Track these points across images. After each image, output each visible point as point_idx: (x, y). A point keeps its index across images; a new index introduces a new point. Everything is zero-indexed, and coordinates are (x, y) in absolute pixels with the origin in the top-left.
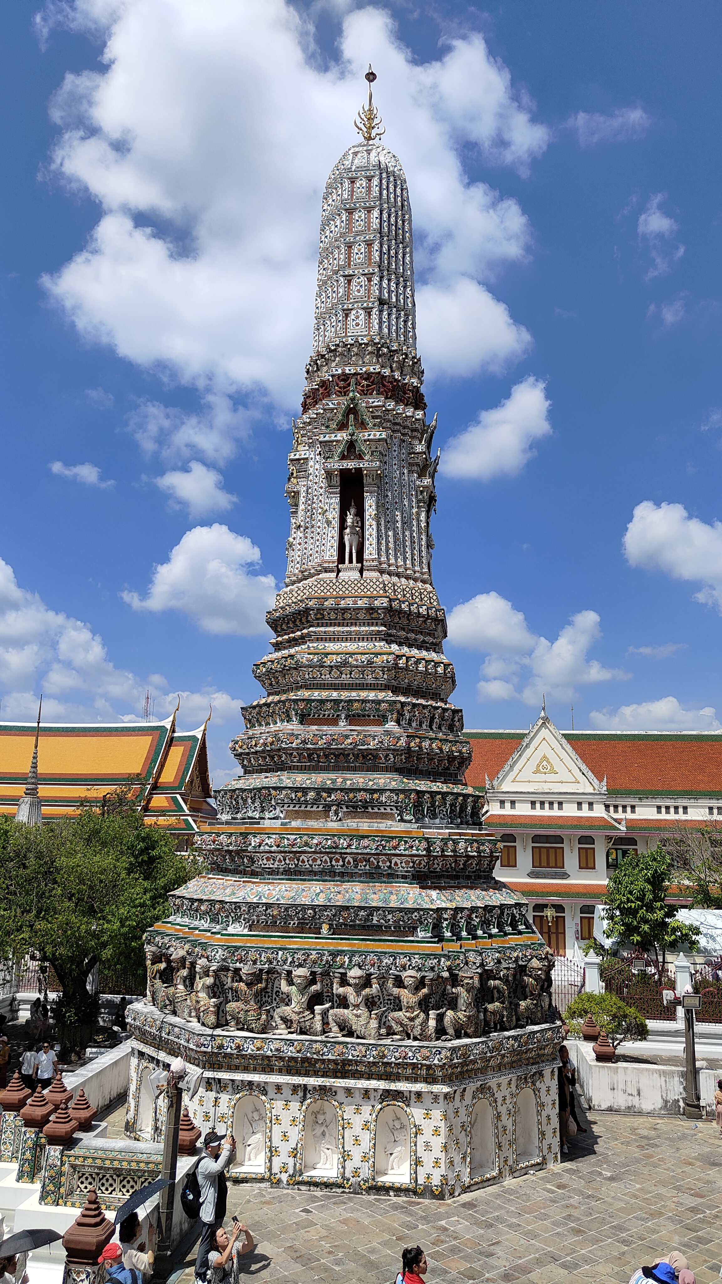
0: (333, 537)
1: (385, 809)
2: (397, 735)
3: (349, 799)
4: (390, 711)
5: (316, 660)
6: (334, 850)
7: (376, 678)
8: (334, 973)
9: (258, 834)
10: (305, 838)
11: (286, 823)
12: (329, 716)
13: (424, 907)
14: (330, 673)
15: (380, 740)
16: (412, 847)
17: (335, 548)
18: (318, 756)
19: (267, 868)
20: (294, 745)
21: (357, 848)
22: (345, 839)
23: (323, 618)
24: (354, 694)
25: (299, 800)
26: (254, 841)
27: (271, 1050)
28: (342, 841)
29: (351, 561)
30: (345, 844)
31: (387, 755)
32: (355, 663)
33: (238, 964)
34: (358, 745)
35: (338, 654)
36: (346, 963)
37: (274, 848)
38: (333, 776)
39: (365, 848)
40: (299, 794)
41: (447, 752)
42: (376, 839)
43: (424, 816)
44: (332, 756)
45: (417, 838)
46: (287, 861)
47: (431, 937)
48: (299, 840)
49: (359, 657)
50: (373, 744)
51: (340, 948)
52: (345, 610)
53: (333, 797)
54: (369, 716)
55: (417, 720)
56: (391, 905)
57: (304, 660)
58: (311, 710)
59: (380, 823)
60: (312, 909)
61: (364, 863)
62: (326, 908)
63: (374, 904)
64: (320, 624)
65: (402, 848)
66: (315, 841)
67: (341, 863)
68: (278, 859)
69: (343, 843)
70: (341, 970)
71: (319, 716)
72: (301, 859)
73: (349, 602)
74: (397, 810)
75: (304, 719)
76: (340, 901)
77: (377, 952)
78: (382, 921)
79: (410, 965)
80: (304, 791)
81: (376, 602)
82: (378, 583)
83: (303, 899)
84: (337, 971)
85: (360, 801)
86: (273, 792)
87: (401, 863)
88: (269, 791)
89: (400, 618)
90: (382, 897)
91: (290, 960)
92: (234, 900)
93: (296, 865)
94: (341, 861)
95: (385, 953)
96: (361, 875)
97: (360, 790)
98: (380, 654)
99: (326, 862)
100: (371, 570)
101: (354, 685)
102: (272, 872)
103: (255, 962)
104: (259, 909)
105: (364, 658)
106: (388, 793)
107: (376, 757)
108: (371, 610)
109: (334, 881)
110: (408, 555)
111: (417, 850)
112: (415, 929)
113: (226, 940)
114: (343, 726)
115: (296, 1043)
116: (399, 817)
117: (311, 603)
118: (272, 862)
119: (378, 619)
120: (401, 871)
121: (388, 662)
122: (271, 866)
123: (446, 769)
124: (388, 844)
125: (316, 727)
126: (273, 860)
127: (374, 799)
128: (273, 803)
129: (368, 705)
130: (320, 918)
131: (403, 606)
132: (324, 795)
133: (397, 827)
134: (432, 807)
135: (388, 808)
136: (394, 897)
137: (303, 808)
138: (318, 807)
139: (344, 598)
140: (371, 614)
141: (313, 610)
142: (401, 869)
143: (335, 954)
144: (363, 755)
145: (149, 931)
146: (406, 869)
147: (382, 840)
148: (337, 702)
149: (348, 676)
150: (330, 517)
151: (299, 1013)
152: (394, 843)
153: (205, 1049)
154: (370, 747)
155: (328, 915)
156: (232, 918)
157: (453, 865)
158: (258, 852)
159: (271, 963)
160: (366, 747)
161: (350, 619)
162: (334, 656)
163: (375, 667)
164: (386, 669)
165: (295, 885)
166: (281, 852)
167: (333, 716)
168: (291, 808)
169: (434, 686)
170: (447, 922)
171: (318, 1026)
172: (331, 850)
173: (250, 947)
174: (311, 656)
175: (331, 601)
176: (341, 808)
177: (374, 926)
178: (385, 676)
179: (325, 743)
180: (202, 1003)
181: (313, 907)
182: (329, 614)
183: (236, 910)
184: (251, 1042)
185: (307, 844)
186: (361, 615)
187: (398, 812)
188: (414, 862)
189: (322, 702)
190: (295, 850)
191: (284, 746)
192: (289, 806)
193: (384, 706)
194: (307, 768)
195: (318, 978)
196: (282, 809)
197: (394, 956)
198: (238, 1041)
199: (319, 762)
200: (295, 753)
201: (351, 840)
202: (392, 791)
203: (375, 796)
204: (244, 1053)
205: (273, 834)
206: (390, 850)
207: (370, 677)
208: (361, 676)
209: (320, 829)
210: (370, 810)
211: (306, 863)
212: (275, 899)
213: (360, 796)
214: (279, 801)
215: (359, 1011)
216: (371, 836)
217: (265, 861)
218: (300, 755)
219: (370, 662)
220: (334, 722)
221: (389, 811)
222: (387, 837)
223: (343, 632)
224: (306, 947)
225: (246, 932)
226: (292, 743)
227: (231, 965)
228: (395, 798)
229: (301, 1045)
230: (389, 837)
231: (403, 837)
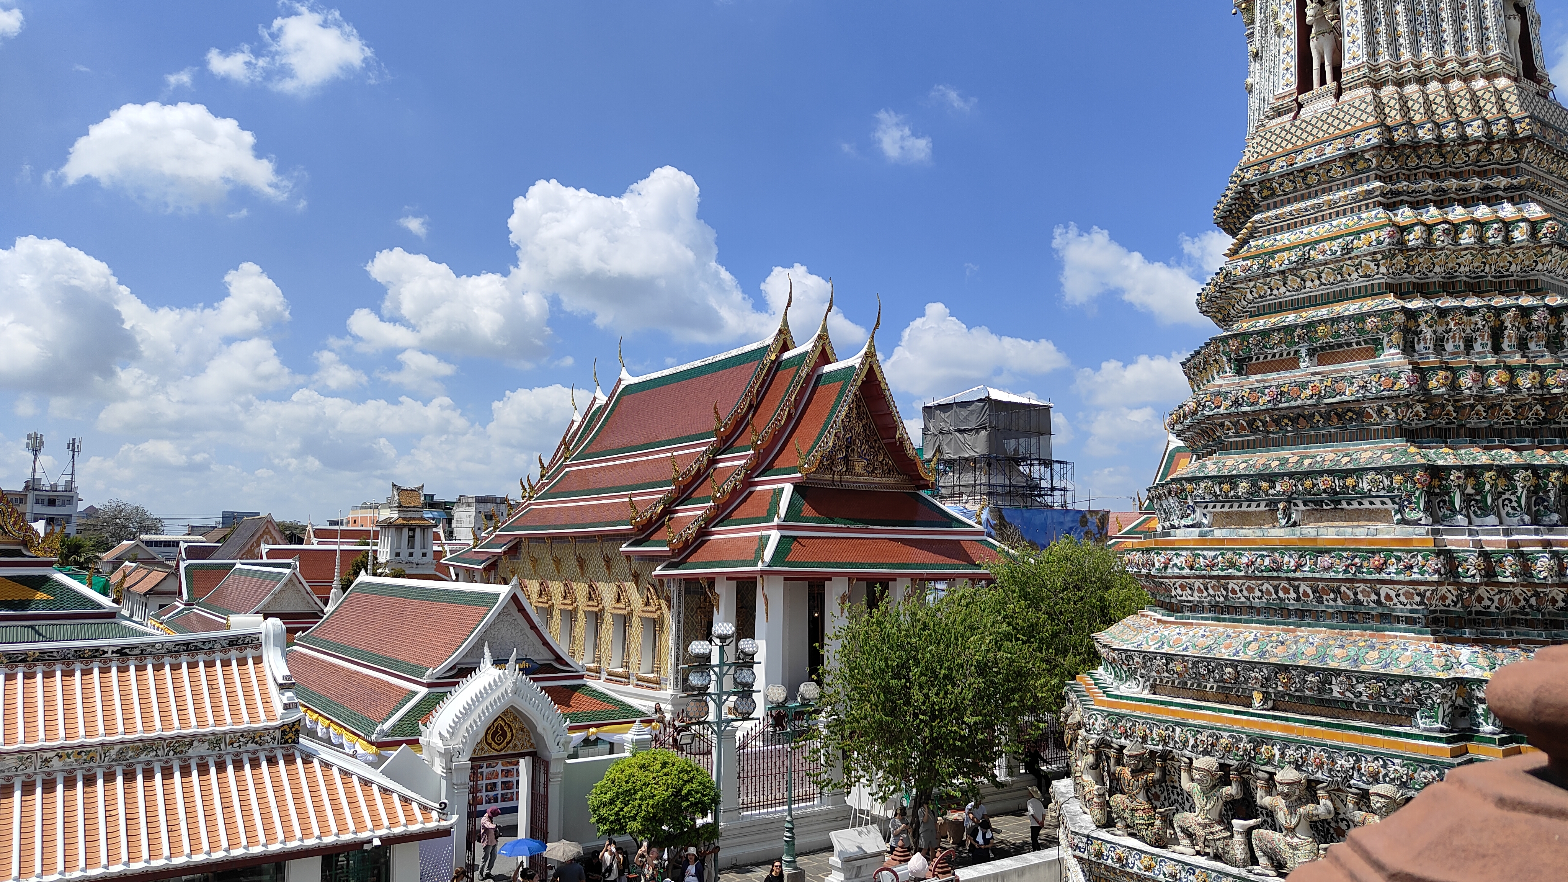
0: (1288, 53)
1: (1371, 503)
2: (1393, 371)
3: (1305, 489)
4: (1384, 330)
5: (1255, 267)
6: (1275, 574)
7: (1366, 276)
8: (1257, 770)
9: (1163, 549)
10: (1229, 555)
11: (1207, 532)
12: (1281, 355)
13: (1426, 674)
14: (1285, 284)
15: (1361, 383)
16: (1412, 567)
17: (1293, 69)
18: (1265, 423)
19: (1185, 601)
20: (1222, 410)
21: (1312, 571)
22: (1291, 556)
23: (1273, 194)
24: (1323, 312)
25: (1227, 496)
26: (1159, 561)
27: (1164, 874)
28: (1286, 559)
29: (1323, 82)
30: (1292, 563)
31: (1380, 410)
32: (1320, 257)
33: (1123, 740)
34: (1324, 397)
35: (1290, 249)
36: (1277, 757)
37: (1187, 571)
38: (1285, 453)
39: (1327, 569)
40: (1226, 487)
41: (1529, 389)
42: (1345, 554)
43: (1454, 512)
44: (1286, 421)
45: (1419, 551)
46: (1211, 591)
47: (1442, 730)
48: (1220, 558)
49: (1327, 245)
50: (1349, 393)
51: (1268, 732)
52: (1305, 171)
53: (1278, 488)
54: (1349, 345)
55: (1454, 337)
56: (1363, 668)
57: (1238, 272)
58: (1250, 350)
59: (1358, 527)
60: (1231, 666)
61: (1332, 596)
62: (1252, 665)
63: (1332, 665)
64: (1272, 206)
65: (1392, 569)
66: (1244, 560)
67: (1293, 595)
68: (1196, 588)
69: (1290, 561)
70: (1269, 768)
71: (1266, 357)
72: (1230, 587)
73: (1311, 156)
74: (1394, 503)
75: (1242, 366)
76: (1278, 656)
77: (1326, 745)
78: (1348, 694)
79: (1386, 775)
80: (1232, 480)
81: (1357, 141)
82: (1363, 106)
83: (1223, 651)
84: (1262, 768)
85: (1325, 491)
86: (1187, 485)
87: (1398, 595)
88: (1182, 485)
89: (1419, 157)
90: (1353, 653)
91: (1192, 742)
92: (1125, 647)
93: (1226, 597)
94: (1291, 591)
95: (1340, 749)
96: (1332, 616)
97: (1321, 473)
98: (1365, 231)
99: (1268, 593)
100: (1356, 87)
101: (1331, 295)
102: (1195, 608)
103: (1144, 739)
104: (1158, 662)
105: (1336, 245)
106: (1372, 475)
107: (1361, 414)
108: (1351, 158)
109: (1285, 624)
110: (1448, 35)
111: (1422, 573)
112: (1413, 712)
113: (1111, 704)
114: (1306, 368)
115: (1198, 871)
116: (1399, 516)
117: (1248, 176)
118: (1190, 592)
119: (1369, 169)
120: (1402, 611)
121: (1380, 242)
122: (1190, 598)
123: (1541, 423)
124: (1365, 564)
125: (1259, 377)
126: (1190, 589)
127: (1348, 487)
128: (1191, 504)
129: (1342, 325)
130: (1246, 681)
131: (1421, 133)
132: (1264, 485)
133: (1388, 533)
134: (1477, 494)
135: (1377, 501)
136: (1373, 655)
137: (1235, 509)
138: (1258, 505)
139: (1300, 151)
140: (1352, 165)
141: (1254, 185)
142: (1399, 606)
143: (1258, 741)
144: (1337, 414)
145: (1069, 685)
146: (1409, 607)
147: (1356, 557)
148: (1289, 329)
149: (1317, 282)
150: (1281, 21)
151: (1205, 826)
152: (1377, 560)
153: (1081, 854)
154: (1345, 398)
155: (1256, 678)
156: (1125, 672)
157: (1533, 601)
158: (1166, 578)
159: (1166, 744)
160: (1338, 399)
161: (1319, 182)
162: (1285, 254)
163: (1358, 257)
164: (1379, 256)
165: (1220, 628)
166: (1198, 577)
167: (1289, 354)
168: (1218, 509)
169: (1513, 268)
170: (1484, 706)
171: (1238, 852)
172: (1270, 574)
173: (1137, 717)
174: (1249, 263)
175: (1281, 162)
176: (1296, 505)
177: (1337, 701)
178: (1383, 269)
179: (1269, 401)
180: (1087, 789)
181: (1234, 664)
182: (1281, 185)
183: (1128, 661)
184: (1137, 857)
185: (1232, 565)
186: (1336, 172)
187: (1397, 507)
188: (1421, 595)
189: (1265, 334)
190: (1215, 573)
191: (1207, 413)
192: (1214, 507)
193: (1370, 323)
194: (1251, 444)
195: (1233, 775)
196: (1205, 511)
197: (1357, 755)
198: (1119, 851)
199: (1268, 432)
200: (1227, 423)
201: (1301, 557)
202: (1378, 470)
203: (1350, 481)
204: (1128, 870)
205: (1183, 549)
206: (1371, 573)
207: (1355, 276)
208: (1339, 278)
209: (1253, 541)
210: (1344, 505)
211: (1239, 595)
212: (1181, 648)
213: (1323, 482)
214: (1198, 500)
215: (1296, 840)
216: (1334, 550)
217: (1179, 591)
218: (1236, 424)
219: (1347, 250)
220: (1292, 363)
221: (1378, 505)
222: (1363, 550)
223: (1306, 210)
224: (1218, 724)
225: (1146, 694)
226: (1219, 407)
227: (1114, 740)
228: (1387, 482)
229: (1204, 875)
230: (1367, 551)
231: (1392, 551)
